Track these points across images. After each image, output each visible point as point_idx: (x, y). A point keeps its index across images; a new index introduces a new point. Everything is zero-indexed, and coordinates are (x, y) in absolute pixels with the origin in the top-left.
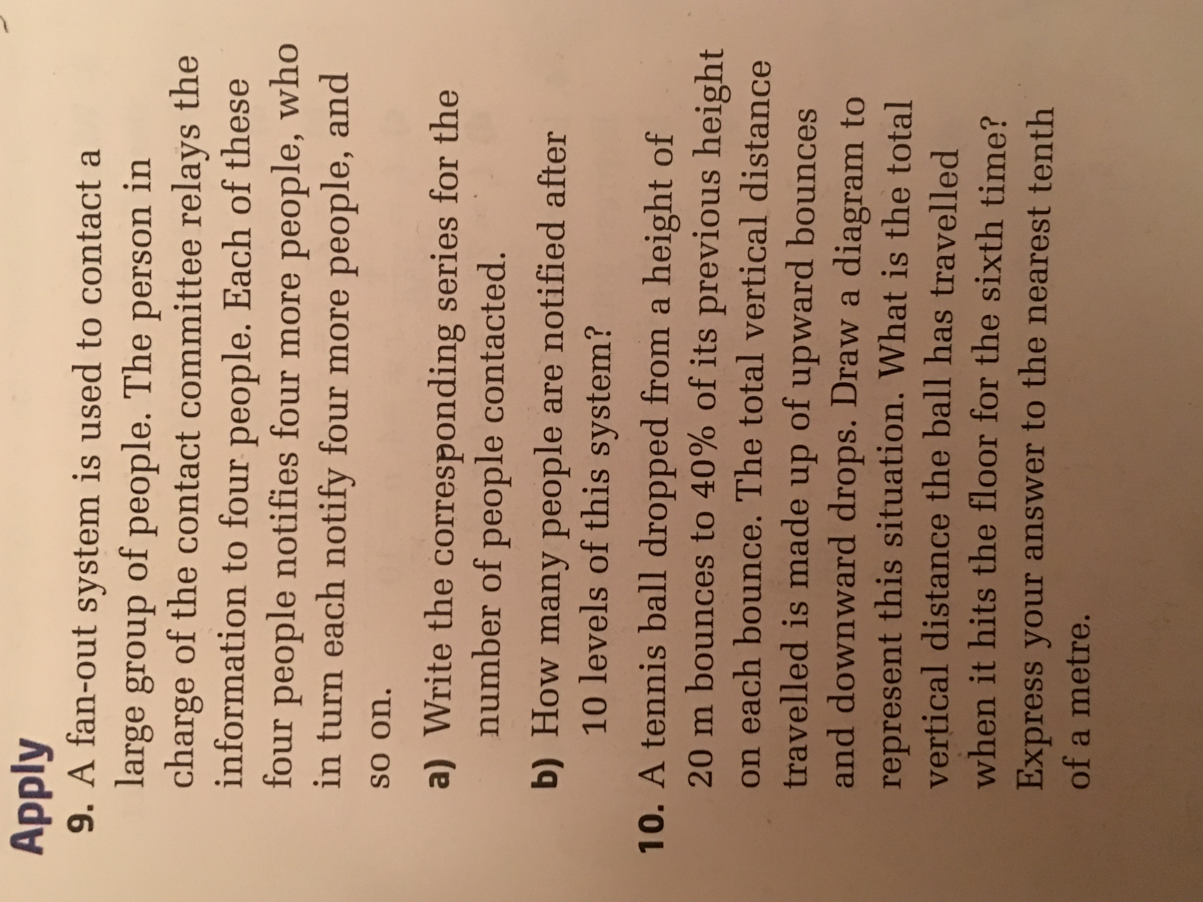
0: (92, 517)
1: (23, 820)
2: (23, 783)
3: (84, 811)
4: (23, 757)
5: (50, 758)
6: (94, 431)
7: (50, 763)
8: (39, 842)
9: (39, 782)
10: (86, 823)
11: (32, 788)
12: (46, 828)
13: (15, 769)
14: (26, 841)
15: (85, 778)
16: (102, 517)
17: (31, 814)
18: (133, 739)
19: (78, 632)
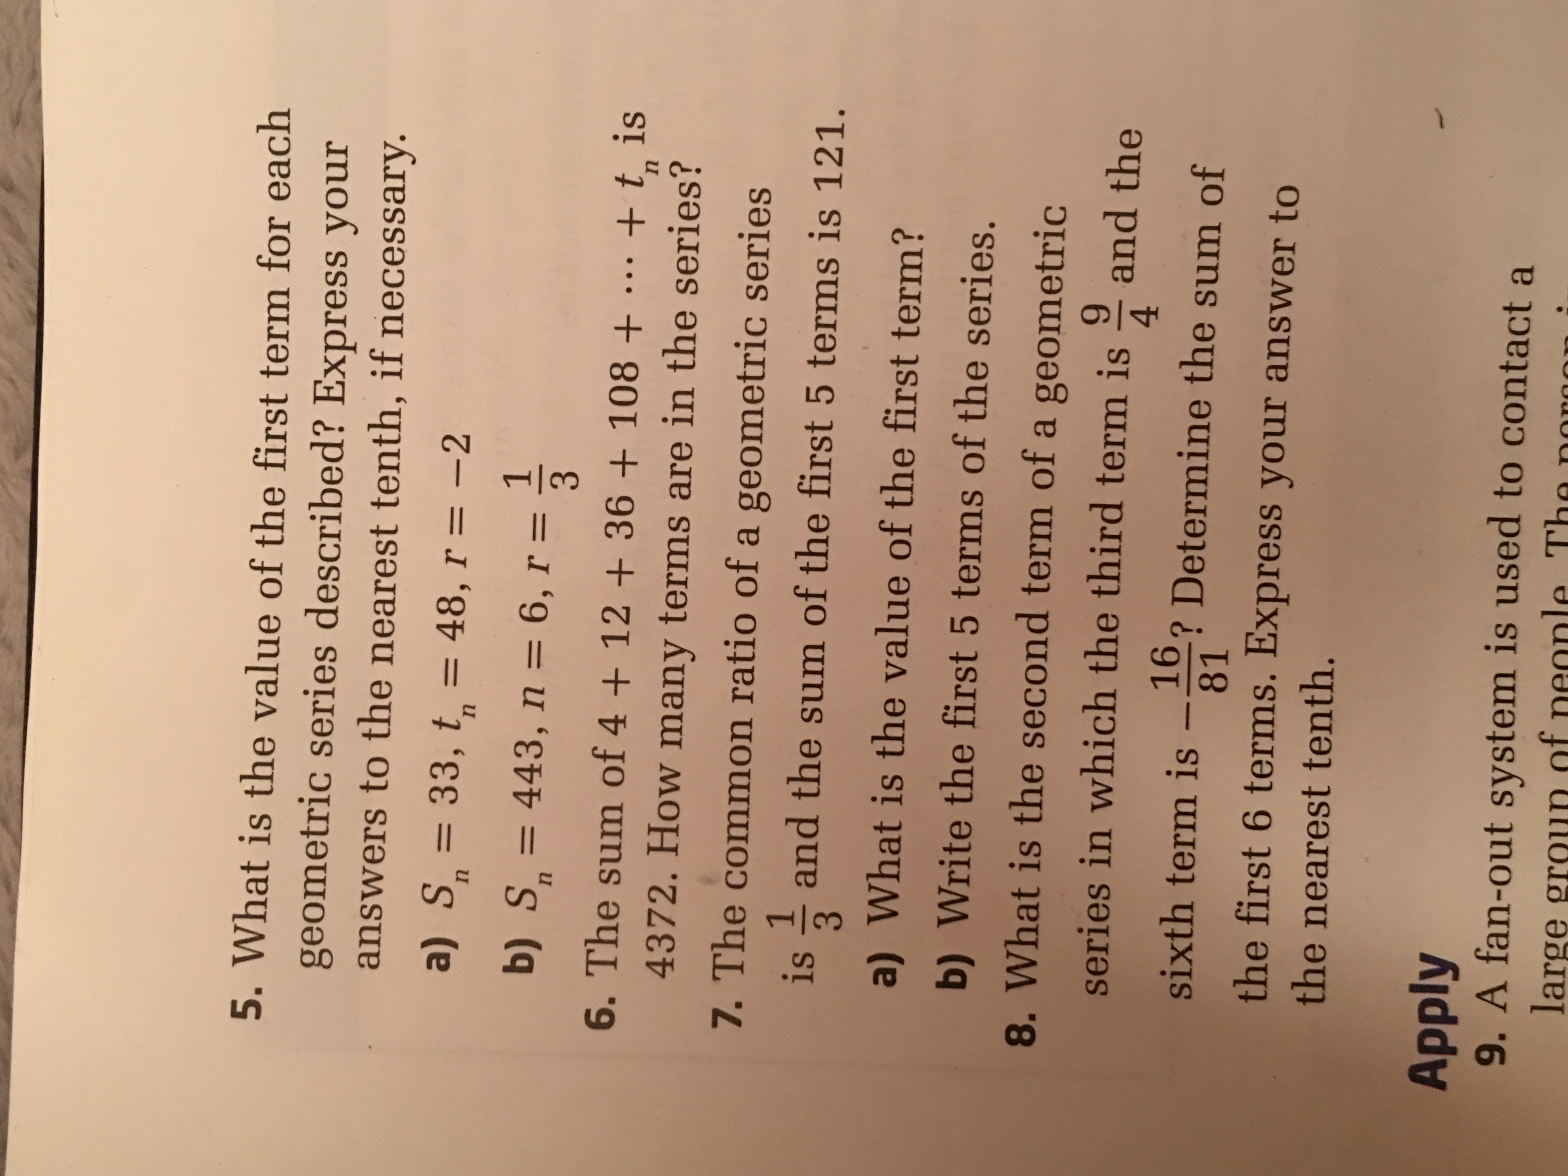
0: (1508, 695)
1: (1423, 1049)
2: (1425, 1004)
3: (1495, 1041)
4: (1424, 975)
5: (1456, 977)
6: (1510, 595)
7: (1455, 982)
8: (1442, 1075)
9: (1443, 1006)
10: (1497, 1055)
11: (1436, 1011)
12: (1450, 1058)
13: (1414, 988)
14: (1427, 1074)
15: (1496, 1001)
16: (1520, 695)
17: (1435, 1042)
18: (1553, 958)
19: (1491, 830)
